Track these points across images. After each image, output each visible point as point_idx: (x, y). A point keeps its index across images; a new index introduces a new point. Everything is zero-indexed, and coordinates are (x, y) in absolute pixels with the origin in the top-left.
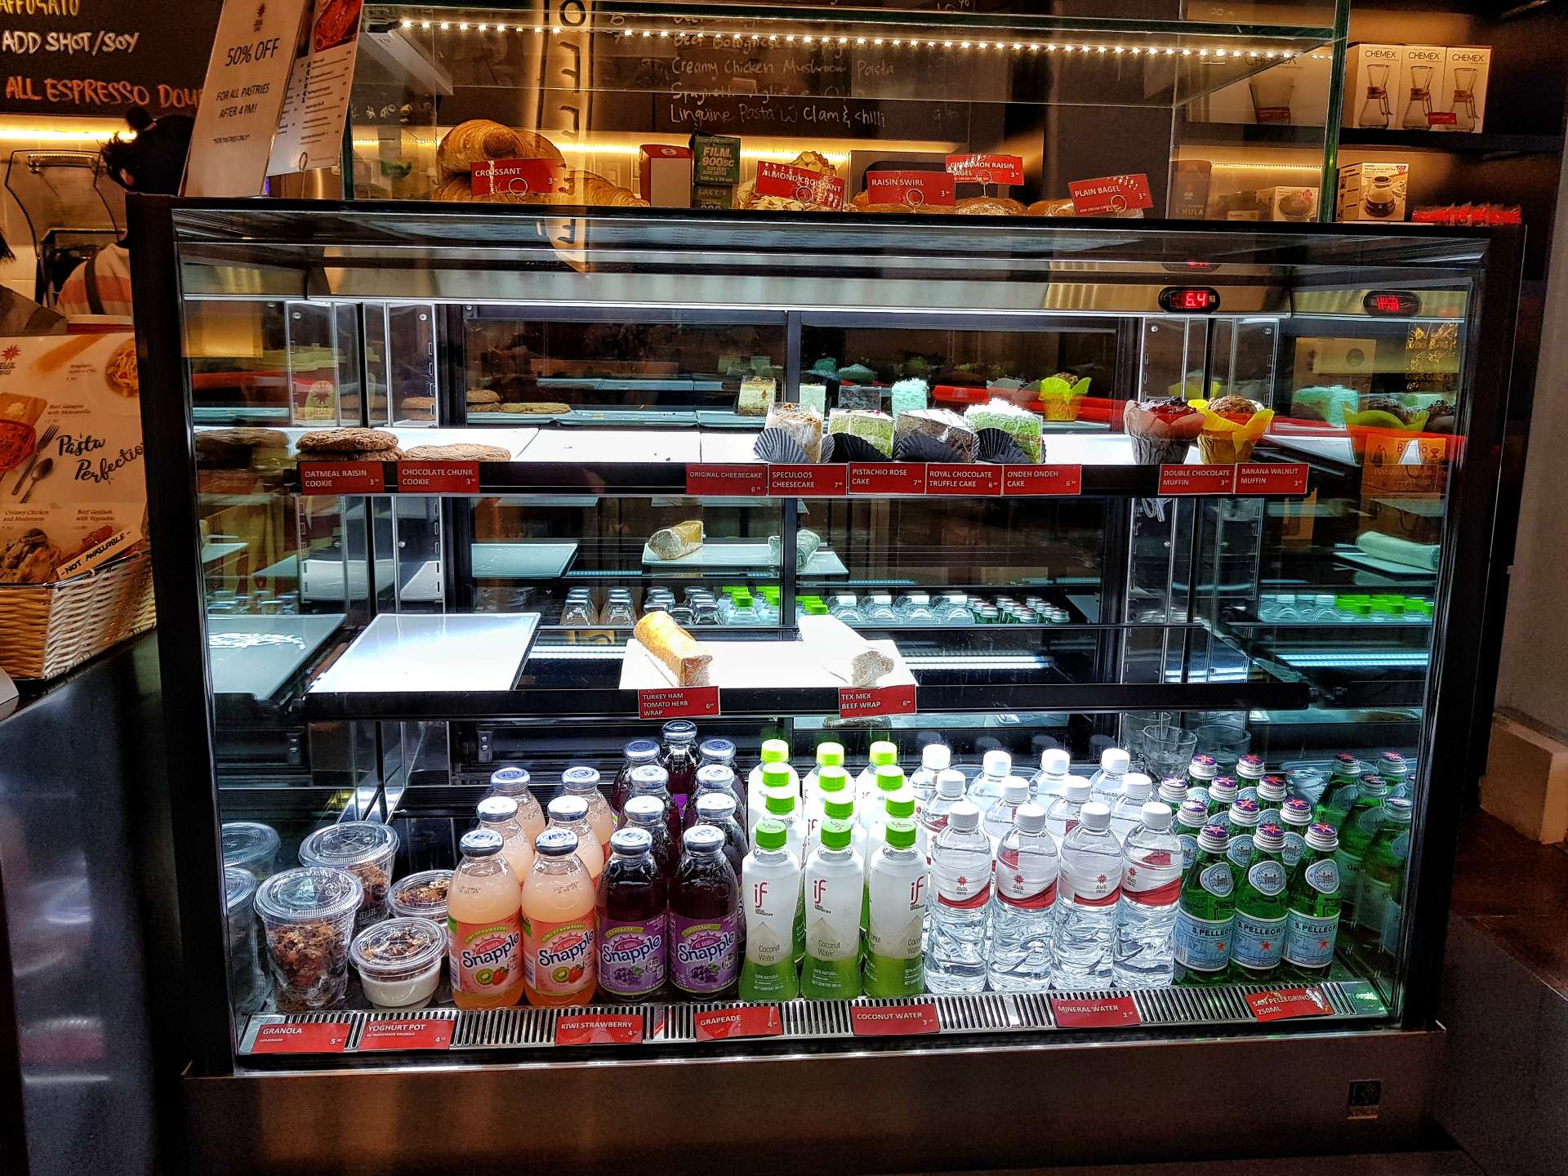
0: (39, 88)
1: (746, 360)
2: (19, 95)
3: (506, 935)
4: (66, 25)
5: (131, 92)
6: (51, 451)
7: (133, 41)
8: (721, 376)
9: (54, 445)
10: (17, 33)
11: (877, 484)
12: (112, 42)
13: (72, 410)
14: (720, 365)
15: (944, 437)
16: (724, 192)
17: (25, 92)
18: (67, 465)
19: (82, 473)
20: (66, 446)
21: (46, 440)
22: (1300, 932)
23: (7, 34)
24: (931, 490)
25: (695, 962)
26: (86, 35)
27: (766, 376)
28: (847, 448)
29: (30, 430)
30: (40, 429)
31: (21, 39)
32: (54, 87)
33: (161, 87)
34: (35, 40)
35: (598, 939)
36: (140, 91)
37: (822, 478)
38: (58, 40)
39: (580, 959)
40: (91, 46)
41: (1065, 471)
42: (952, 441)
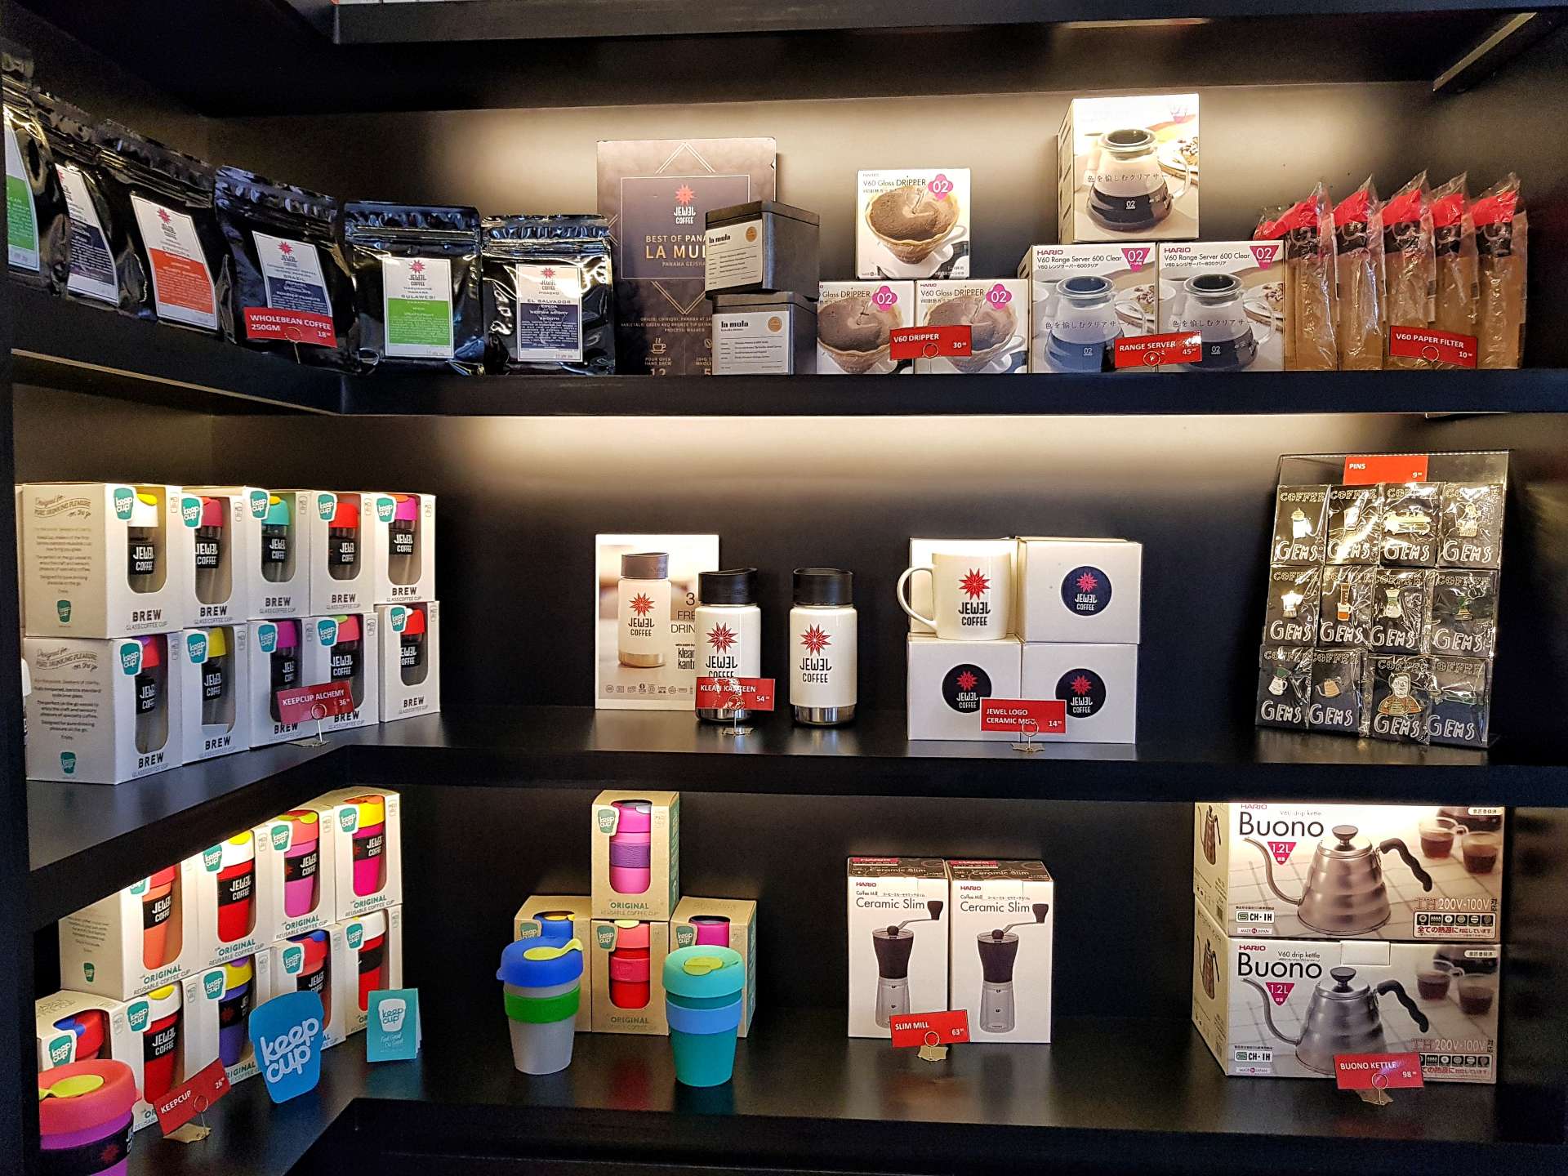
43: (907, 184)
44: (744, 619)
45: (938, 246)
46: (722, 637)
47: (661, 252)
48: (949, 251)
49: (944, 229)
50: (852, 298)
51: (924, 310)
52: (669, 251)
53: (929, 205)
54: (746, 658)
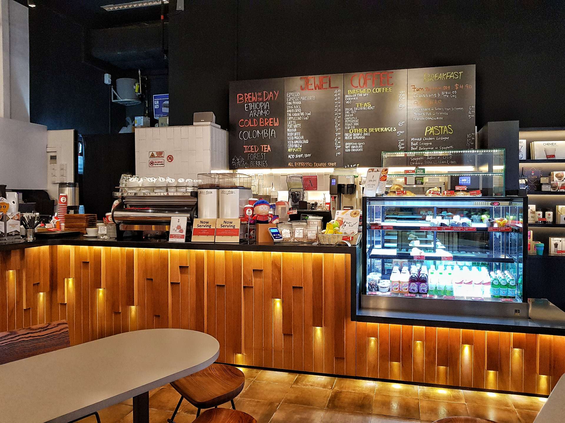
0: (294, 164)
1: (427, 212)
2: (290, 165)
3: (398, 283)
4: (299, 153)
5: (309, 164)
6: (345, 223)
7: (310, 155)
8: (421, 215)
9: (346, 223)
10: (291, 155)
11: (446, 229)
12: (306, 156)
13: (347, 219)
14: (421, 213)
15: (456, 223)
16: (422, 178)
17: (291, 165)
18: (348, 225)
19: (350, 226)
20: (347, 223)
21: (345, 222)
22: (509, 291)
23: (289, 155)
24: (454, 230)
25: (422, 289)
26: (302, 155)
27: (431, 215)
28: (442, 224)
29: (342, 221)
30: (344, 221)
31: (291, 156)
32: (296, 164)
33: (314, 163)
34: (294, 156)
35: (409, 285)
36: (311, 164)
37: (439, 228)
38: (297, 156)
39: (407, 287)
40: (303, 156)
41: (474, 228)
42: (458, 224)
43: (559, 173)
44: (541, 213)
45: (562, 178)
46: (539, 215)
47: (530, 177)
48: (563, 179)
49: (563, 177)
50: (553, 183)
51: (561, 184)
52: (531, 178)
53: (561, 175)
54: (541, 216)
